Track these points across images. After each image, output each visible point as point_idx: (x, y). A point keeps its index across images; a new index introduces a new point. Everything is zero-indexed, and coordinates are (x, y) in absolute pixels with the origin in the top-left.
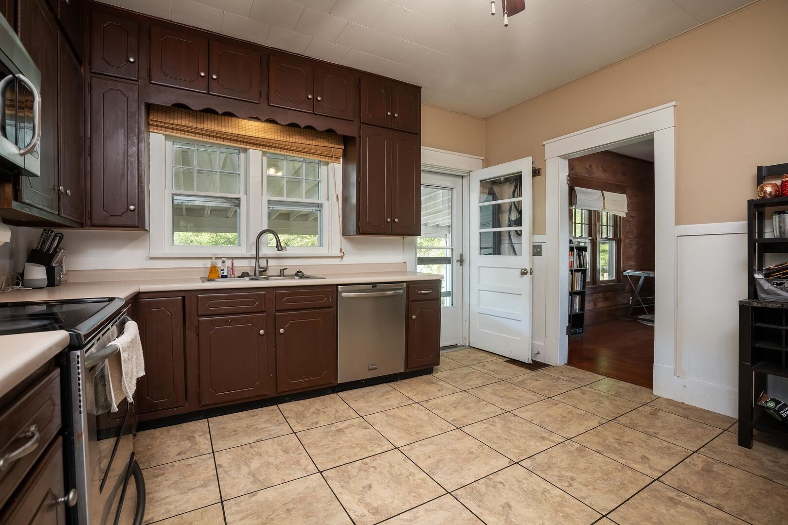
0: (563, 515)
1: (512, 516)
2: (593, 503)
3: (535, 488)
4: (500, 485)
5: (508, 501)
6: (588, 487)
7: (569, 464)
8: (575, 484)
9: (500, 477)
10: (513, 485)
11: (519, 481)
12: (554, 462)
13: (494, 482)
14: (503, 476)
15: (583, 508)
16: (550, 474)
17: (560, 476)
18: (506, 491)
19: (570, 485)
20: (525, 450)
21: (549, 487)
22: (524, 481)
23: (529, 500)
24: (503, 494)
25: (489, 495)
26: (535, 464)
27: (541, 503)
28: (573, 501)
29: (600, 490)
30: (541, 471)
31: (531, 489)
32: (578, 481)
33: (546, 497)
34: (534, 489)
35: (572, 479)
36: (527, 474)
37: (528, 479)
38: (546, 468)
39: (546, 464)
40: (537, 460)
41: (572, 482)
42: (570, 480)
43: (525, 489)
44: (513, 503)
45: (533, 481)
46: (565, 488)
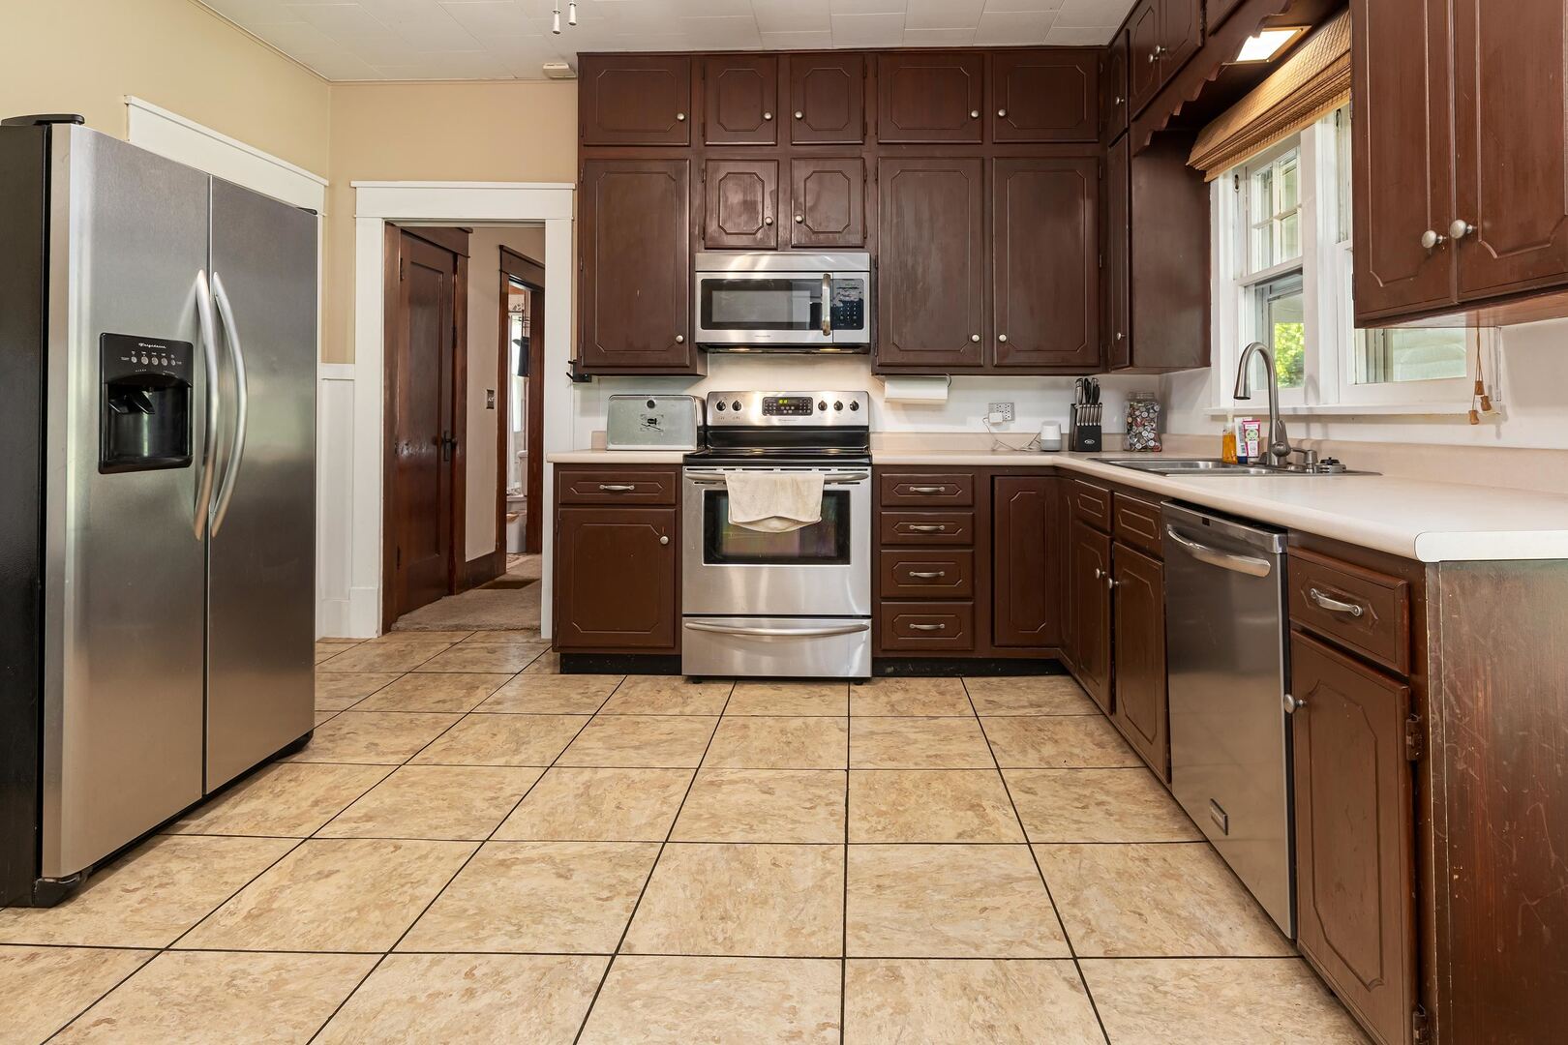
0: (467, 913)
1: (548, 867)
2: (413, 965)
3: (541, 927)
4: (605, 894)
5: (570, 881)
6: (430, 995)
7: (492, 1032)
8: (460, 983)
9: (619, 907)
10: (583, 908)
11: (577, 920)
12: (533, 1013)
13: (619, 894)
14: (615, 911)
15: (432, 945)
16: (526, 975)
17: (501, 982)
18: (586, 892)
19: (470, 975)
20: (626, 1005)
21: (515, 945)
22: (569, 927)
23: (536, 902)
24: (586, 886)
25: (608, 872)
26: (573, 978)
27: (515, 908)
28: (456, 945)
29: (399, 1005)
30: (551, 969)
31: (546, 920)
32: (455, 997)
33: (511, 923)
34: (540, 923)
35: (470, 993)
36: (575, 945)
37: (564, 934)
38: (542, 984)
39: (550, 995)
40: (578, 991)
41: (467, 983)
42: (475, 986)
43: (555, 914)
44: (561, 883)
45: (551, 937)
46: (479, 961)
